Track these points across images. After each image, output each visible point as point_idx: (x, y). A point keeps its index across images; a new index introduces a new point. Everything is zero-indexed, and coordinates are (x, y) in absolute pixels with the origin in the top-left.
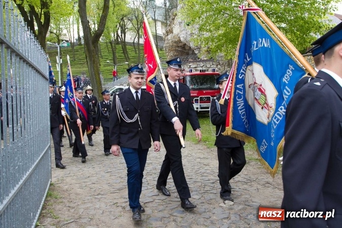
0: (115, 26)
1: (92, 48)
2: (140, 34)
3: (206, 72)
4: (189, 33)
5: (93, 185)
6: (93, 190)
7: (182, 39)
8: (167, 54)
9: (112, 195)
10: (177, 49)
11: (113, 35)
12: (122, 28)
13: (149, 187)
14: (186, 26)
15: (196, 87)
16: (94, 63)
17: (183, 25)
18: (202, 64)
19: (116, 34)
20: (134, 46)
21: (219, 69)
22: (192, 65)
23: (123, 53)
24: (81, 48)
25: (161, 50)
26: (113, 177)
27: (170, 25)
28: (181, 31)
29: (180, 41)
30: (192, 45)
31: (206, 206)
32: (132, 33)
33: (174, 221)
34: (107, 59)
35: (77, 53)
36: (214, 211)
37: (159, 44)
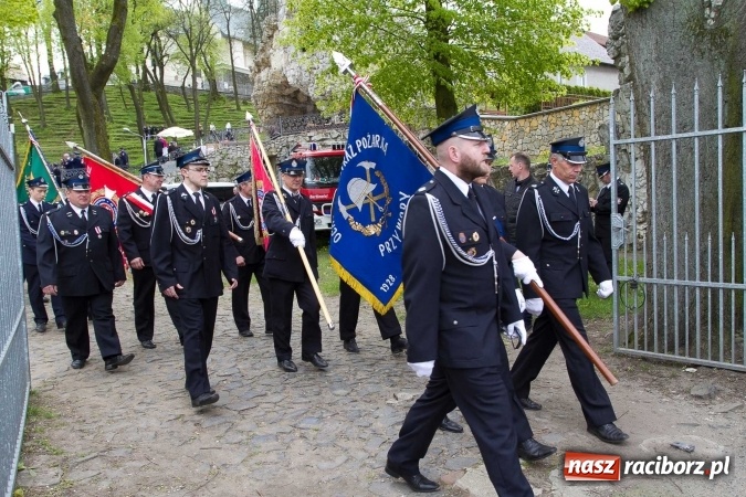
0: (139, 49)
1: (91, 98)
2: (197, 67)
4: (305, 67)
5: (126, 388)
6: (126, 397)
7: (290, 80)
8: (260, 111)
9: (170, 402)
10: (280, 100)
11: (134, 69)
12: (154, 54)
13: (245, 382)
14: (299, 53)
15: (325, 180)
16: (98, 133)
17: (292, 50)
18: (335, 134)
19: (140, 68)
20: (184, 94)
22: (316, 136)
23: (161, 109)
24: (58, 100)
25: (245, 103)
26: (165, 370)
27: (263, 50)
28: (288, 63)
29: (286, 84)
30: (314, 93)
31: (362, 406)
32: (178, 66)
33: (302, 437)
34: (123, 123)
35: (49, 110)
36: (377, 413)
37: (239, 90)
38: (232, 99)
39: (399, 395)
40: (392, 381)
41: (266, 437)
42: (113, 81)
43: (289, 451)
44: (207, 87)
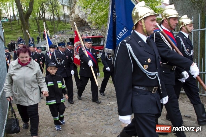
0: (38, 8)
1: (25, 22)
2: (54, 13)
3: (96, 36)
4: (84, 13)
7: (80, 17)
8: (72, 26)
10: (78, 23)
11: (37, 15)
12: (42, 10)
14: (83, 9)
17: (80, 8)
18: (93, 32)
20: (51, 21)
21: (103, 34)
22: (87, 32)
24: (16, 23)
25: (68, 23)
27: (72, 8)
28: (80, 12)
29: (79, 18)
30: (87, 20)
32: (49, 13)
33: (84, 114)
34: (34, 29)
35: (13, 25)
36: (104, 107)
37: (66, 20)
38: (64, 22)
39: (110, 103)
40: (108, 99)
41: (74, 114)
42: (31, 17)
43: (80, 118)
44: (57, 19)
